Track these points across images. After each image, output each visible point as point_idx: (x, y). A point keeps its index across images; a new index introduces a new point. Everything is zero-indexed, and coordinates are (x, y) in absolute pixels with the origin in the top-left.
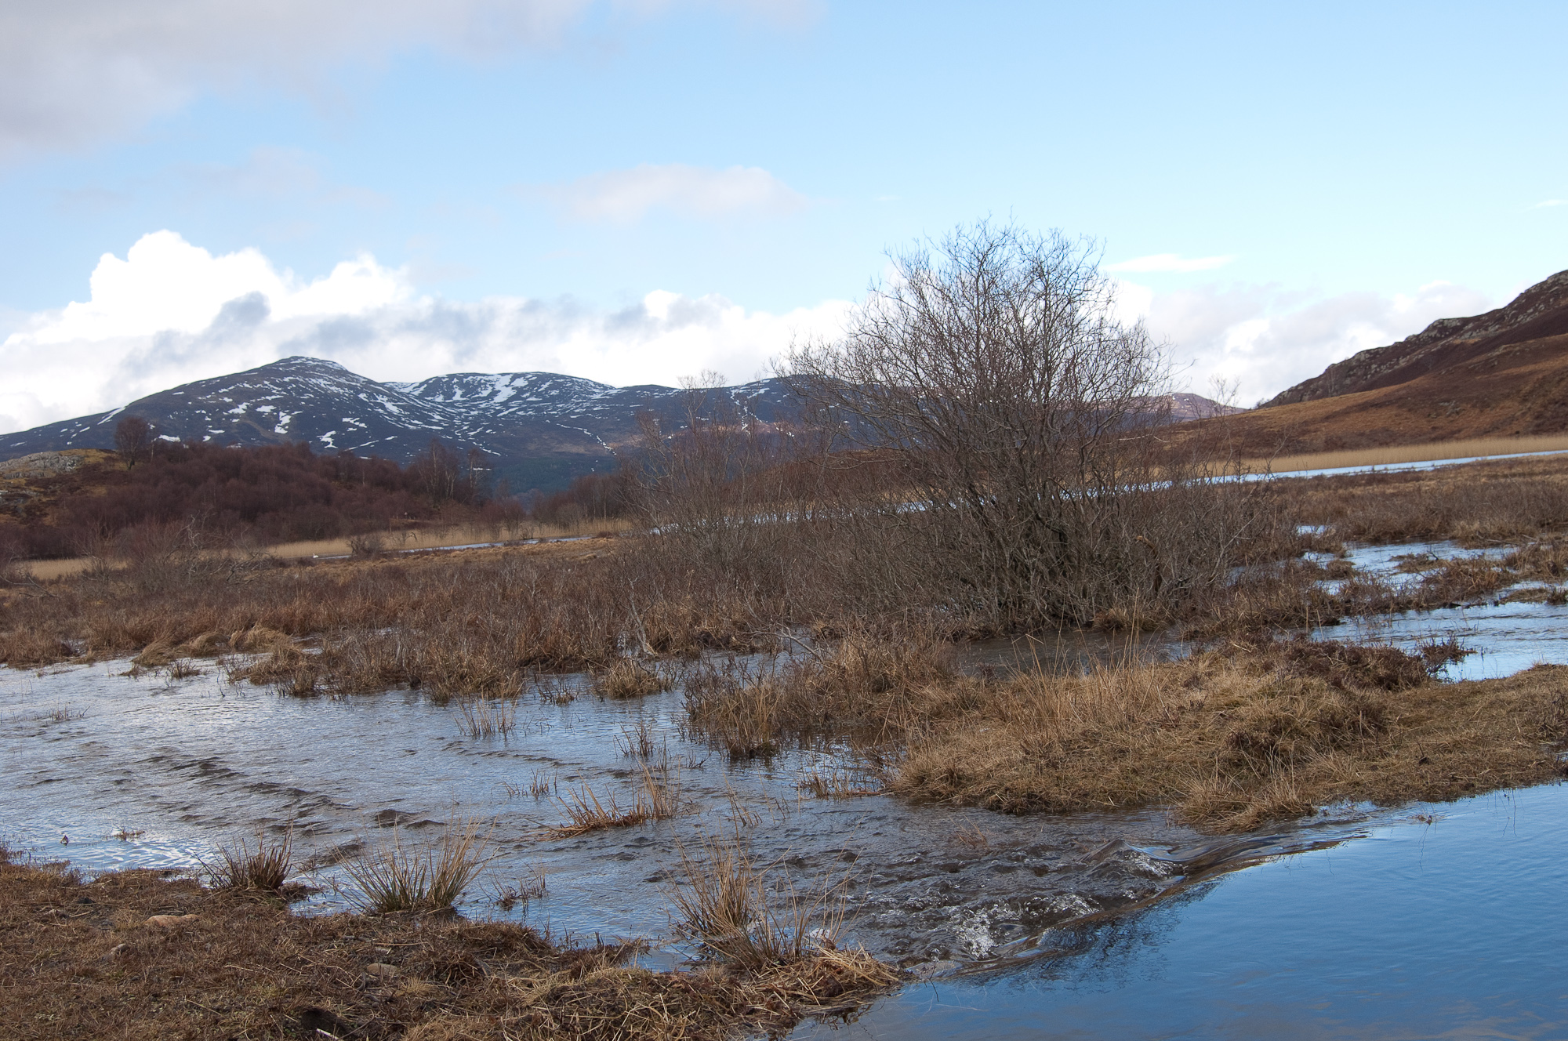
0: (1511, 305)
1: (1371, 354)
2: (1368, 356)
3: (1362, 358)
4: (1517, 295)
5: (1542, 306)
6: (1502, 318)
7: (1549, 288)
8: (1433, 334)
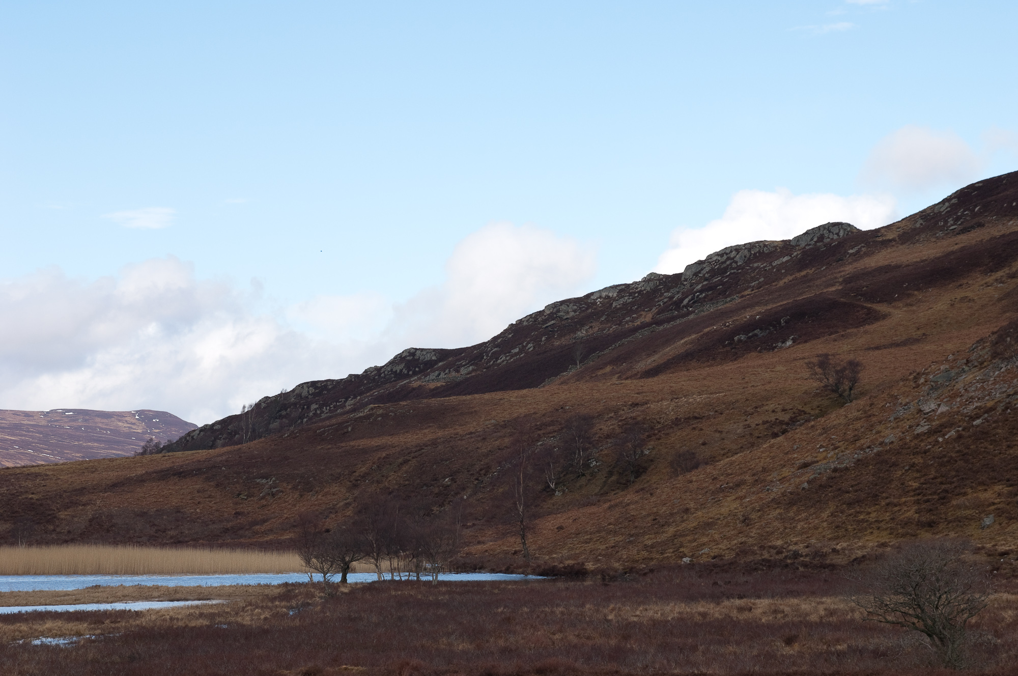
0: (495, 339)
1: (316, 388)
2: (312, 390)
3: (305, 393)
4: (506, 327)
5: (529, 345)
6: (480, 357)
7: (545, 321)
8: (398, 368)
